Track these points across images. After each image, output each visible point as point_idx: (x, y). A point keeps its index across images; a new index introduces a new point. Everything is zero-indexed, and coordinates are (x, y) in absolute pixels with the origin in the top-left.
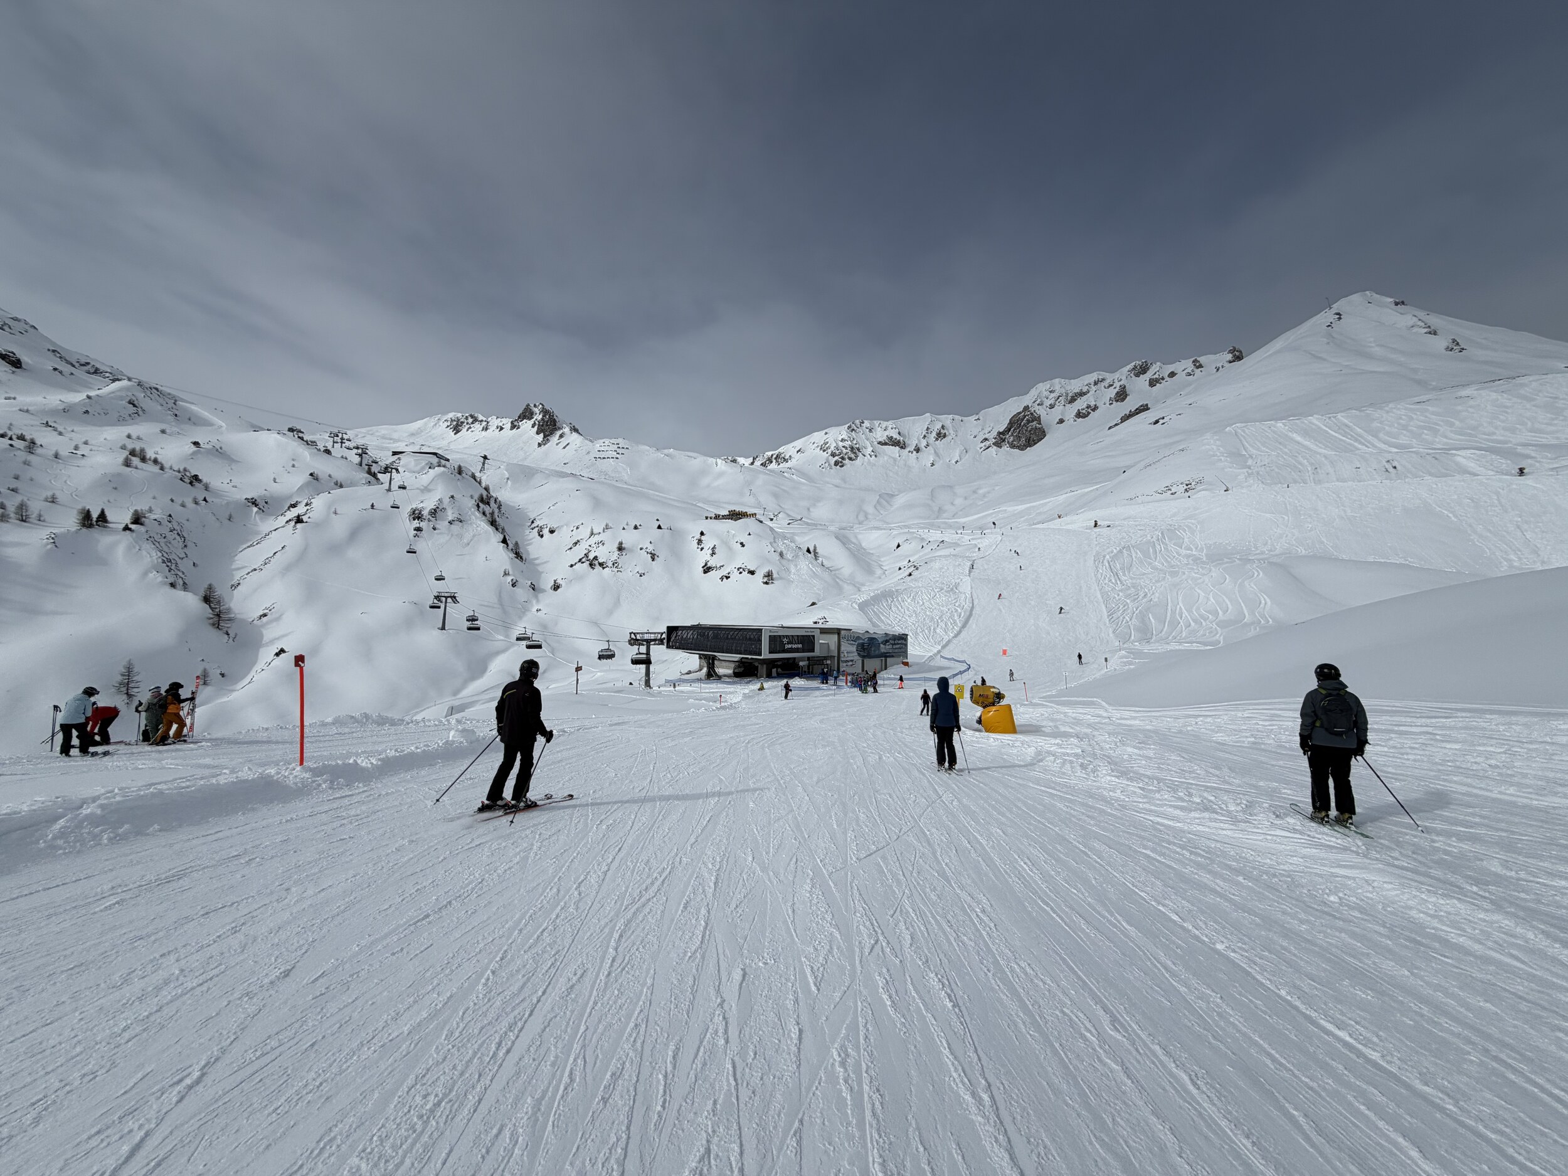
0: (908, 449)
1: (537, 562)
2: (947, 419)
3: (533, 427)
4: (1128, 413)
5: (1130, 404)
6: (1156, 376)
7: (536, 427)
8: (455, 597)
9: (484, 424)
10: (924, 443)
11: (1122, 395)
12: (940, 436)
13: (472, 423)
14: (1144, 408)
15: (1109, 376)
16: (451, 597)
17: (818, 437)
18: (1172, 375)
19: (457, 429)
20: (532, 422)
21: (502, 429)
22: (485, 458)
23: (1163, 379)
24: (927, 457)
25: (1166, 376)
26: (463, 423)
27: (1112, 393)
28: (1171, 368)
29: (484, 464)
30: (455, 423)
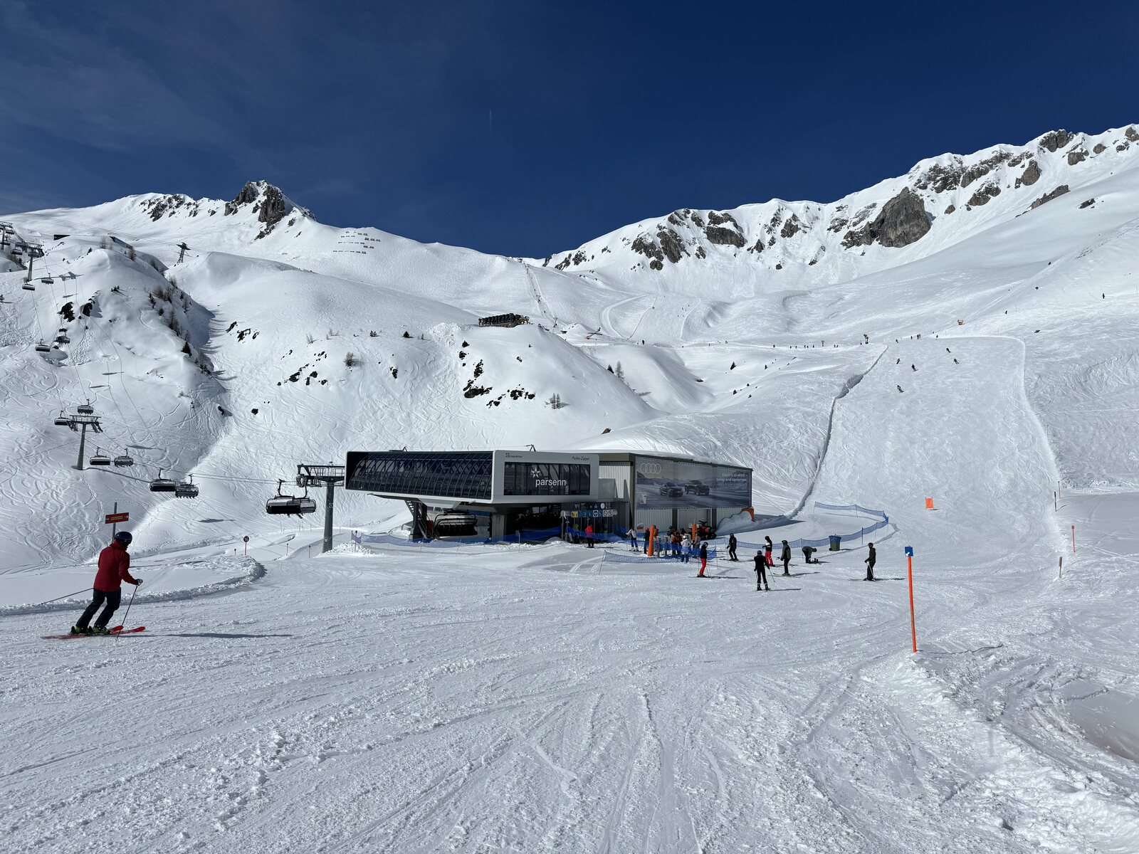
0: (746, 246)
1: (225, 376)
2: (799, 207)
3: (255, 211)
4: (1041, 197)
5: (1045, 184)
6: (1078, 150)
7: (259, 210)
8: (97, 423)
9: (192, 207)
10: (768, 238)
11: (1033, 174)
12: (790, 230)
13: (177, 207)
14: (1062, 190)
15: (1015, 151)
16: (91, 423)
17: (631, 231)
18: (1100, 148)
19: (156, 215)
20: (253, 205)
21: (213, 213)
22: (184, 247)
23: (1087, 153)
24: (772, 255)
25: (1091, 150)
26: (164, 206)
27: (1019, 172)
28: (1096, 139)
29: (182, 255)
30: (153, 207)
